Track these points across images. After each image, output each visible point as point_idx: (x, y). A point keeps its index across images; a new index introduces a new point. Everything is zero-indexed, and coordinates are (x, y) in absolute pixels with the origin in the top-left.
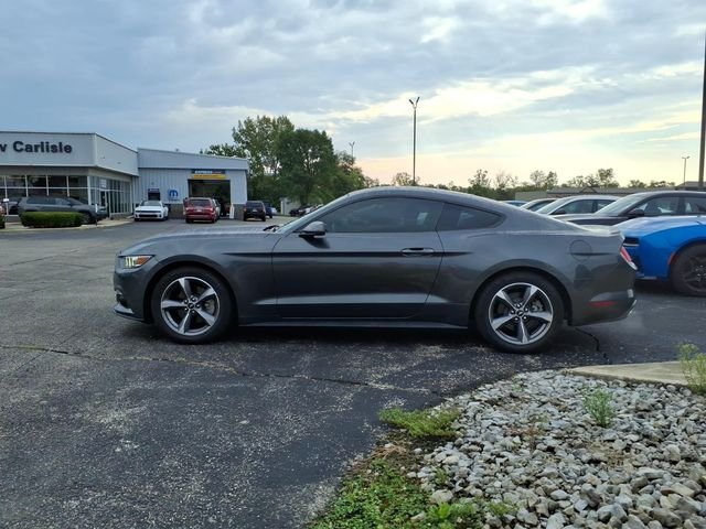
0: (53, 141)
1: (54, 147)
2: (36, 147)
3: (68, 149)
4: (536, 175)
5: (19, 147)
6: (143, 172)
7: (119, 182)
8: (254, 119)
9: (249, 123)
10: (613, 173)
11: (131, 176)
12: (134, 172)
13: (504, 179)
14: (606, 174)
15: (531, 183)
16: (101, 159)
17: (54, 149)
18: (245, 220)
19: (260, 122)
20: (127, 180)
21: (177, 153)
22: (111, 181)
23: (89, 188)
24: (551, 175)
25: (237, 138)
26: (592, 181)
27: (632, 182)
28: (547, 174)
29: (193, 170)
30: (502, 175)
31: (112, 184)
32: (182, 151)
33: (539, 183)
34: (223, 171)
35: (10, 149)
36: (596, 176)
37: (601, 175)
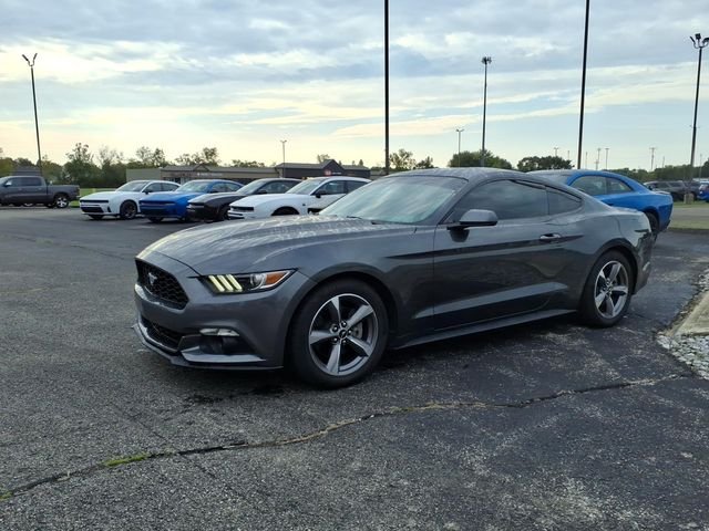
4: (142, 152)
10: (218, 152)
13: (108, 155)
14: (210, 153)
15: (138, 159)
24: (158, 152)
26: (198, 159)
27: (234, 162)
28: (153, 151)
30: (106, 150)
33: (146, 160)
36: (201, 155)
37: (206, 154)
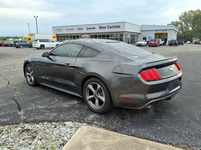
0: (116, 25)
1: (116, 26)
2: (112, 27)
3: (119, 27)
5: (109, 27)
6: (142, 32)
7: (134, 35)
8: (187, 12)
9: (185, 13)
11: (139, 33)
12: (139, 32)
16: (128, 29)
17: (116, 27)
18: (170, 46)
19: (189, 12)
20: (138, 34)
21: (154, 26)
22: (131, 35)
23: (124, 37)
25: (180, 18)
29: (157, 30)
31: (132, 36)
32: (155, 25)
34: (166, 30)
35: (107, 28)
